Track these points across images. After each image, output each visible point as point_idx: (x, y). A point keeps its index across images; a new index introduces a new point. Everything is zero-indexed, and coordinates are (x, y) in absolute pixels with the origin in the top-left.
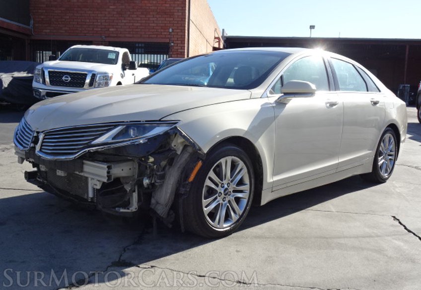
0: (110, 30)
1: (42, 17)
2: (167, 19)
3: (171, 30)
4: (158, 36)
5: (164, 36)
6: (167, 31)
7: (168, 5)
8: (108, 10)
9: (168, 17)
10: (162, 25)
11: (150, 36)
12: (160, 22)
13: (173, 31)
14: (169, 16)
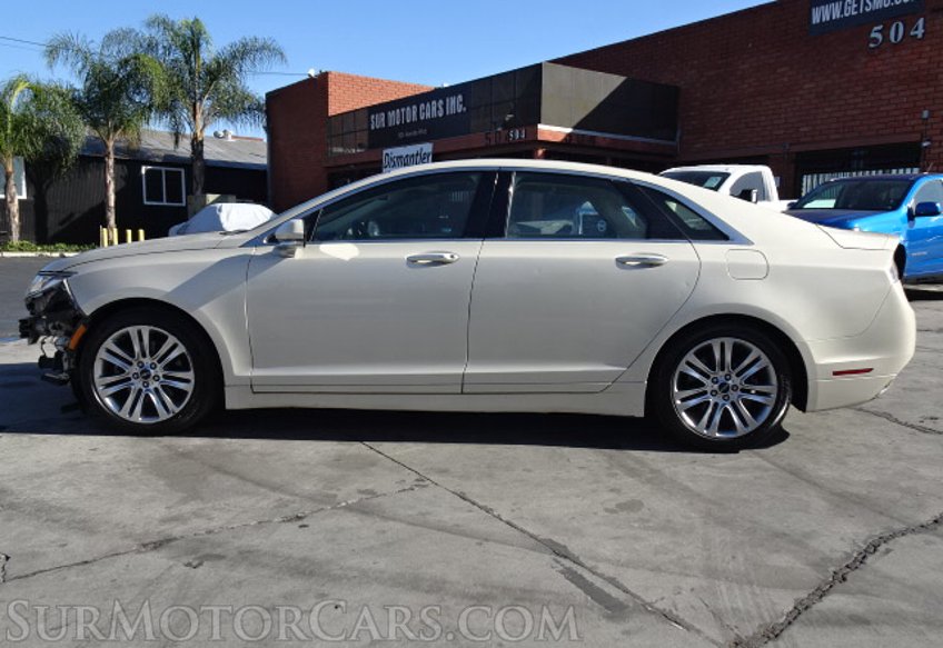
0: (801, 130)
1: (694, 122)
2: (920, 91)
3: (925, 114)
4: (898, 130)
5: (910, 128)
6: (918, 115)
7: (925, 61)
8: (801, 92)
9: (923, 87)
10: (906, 106)
11: (880, 132)
12: (905, 100)
13: (931, 116)
14: (925, 84)
